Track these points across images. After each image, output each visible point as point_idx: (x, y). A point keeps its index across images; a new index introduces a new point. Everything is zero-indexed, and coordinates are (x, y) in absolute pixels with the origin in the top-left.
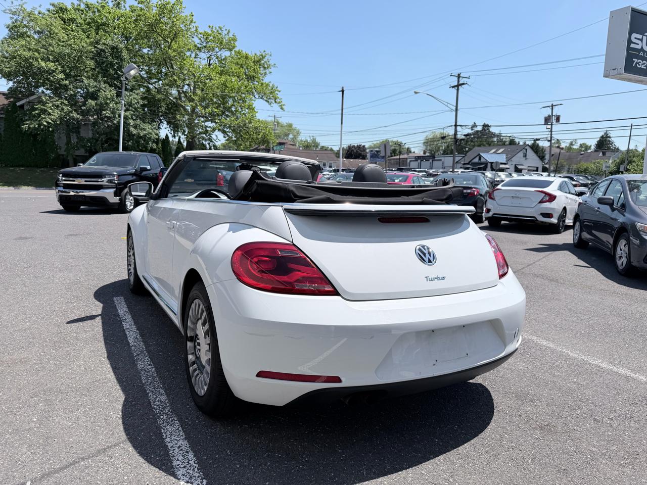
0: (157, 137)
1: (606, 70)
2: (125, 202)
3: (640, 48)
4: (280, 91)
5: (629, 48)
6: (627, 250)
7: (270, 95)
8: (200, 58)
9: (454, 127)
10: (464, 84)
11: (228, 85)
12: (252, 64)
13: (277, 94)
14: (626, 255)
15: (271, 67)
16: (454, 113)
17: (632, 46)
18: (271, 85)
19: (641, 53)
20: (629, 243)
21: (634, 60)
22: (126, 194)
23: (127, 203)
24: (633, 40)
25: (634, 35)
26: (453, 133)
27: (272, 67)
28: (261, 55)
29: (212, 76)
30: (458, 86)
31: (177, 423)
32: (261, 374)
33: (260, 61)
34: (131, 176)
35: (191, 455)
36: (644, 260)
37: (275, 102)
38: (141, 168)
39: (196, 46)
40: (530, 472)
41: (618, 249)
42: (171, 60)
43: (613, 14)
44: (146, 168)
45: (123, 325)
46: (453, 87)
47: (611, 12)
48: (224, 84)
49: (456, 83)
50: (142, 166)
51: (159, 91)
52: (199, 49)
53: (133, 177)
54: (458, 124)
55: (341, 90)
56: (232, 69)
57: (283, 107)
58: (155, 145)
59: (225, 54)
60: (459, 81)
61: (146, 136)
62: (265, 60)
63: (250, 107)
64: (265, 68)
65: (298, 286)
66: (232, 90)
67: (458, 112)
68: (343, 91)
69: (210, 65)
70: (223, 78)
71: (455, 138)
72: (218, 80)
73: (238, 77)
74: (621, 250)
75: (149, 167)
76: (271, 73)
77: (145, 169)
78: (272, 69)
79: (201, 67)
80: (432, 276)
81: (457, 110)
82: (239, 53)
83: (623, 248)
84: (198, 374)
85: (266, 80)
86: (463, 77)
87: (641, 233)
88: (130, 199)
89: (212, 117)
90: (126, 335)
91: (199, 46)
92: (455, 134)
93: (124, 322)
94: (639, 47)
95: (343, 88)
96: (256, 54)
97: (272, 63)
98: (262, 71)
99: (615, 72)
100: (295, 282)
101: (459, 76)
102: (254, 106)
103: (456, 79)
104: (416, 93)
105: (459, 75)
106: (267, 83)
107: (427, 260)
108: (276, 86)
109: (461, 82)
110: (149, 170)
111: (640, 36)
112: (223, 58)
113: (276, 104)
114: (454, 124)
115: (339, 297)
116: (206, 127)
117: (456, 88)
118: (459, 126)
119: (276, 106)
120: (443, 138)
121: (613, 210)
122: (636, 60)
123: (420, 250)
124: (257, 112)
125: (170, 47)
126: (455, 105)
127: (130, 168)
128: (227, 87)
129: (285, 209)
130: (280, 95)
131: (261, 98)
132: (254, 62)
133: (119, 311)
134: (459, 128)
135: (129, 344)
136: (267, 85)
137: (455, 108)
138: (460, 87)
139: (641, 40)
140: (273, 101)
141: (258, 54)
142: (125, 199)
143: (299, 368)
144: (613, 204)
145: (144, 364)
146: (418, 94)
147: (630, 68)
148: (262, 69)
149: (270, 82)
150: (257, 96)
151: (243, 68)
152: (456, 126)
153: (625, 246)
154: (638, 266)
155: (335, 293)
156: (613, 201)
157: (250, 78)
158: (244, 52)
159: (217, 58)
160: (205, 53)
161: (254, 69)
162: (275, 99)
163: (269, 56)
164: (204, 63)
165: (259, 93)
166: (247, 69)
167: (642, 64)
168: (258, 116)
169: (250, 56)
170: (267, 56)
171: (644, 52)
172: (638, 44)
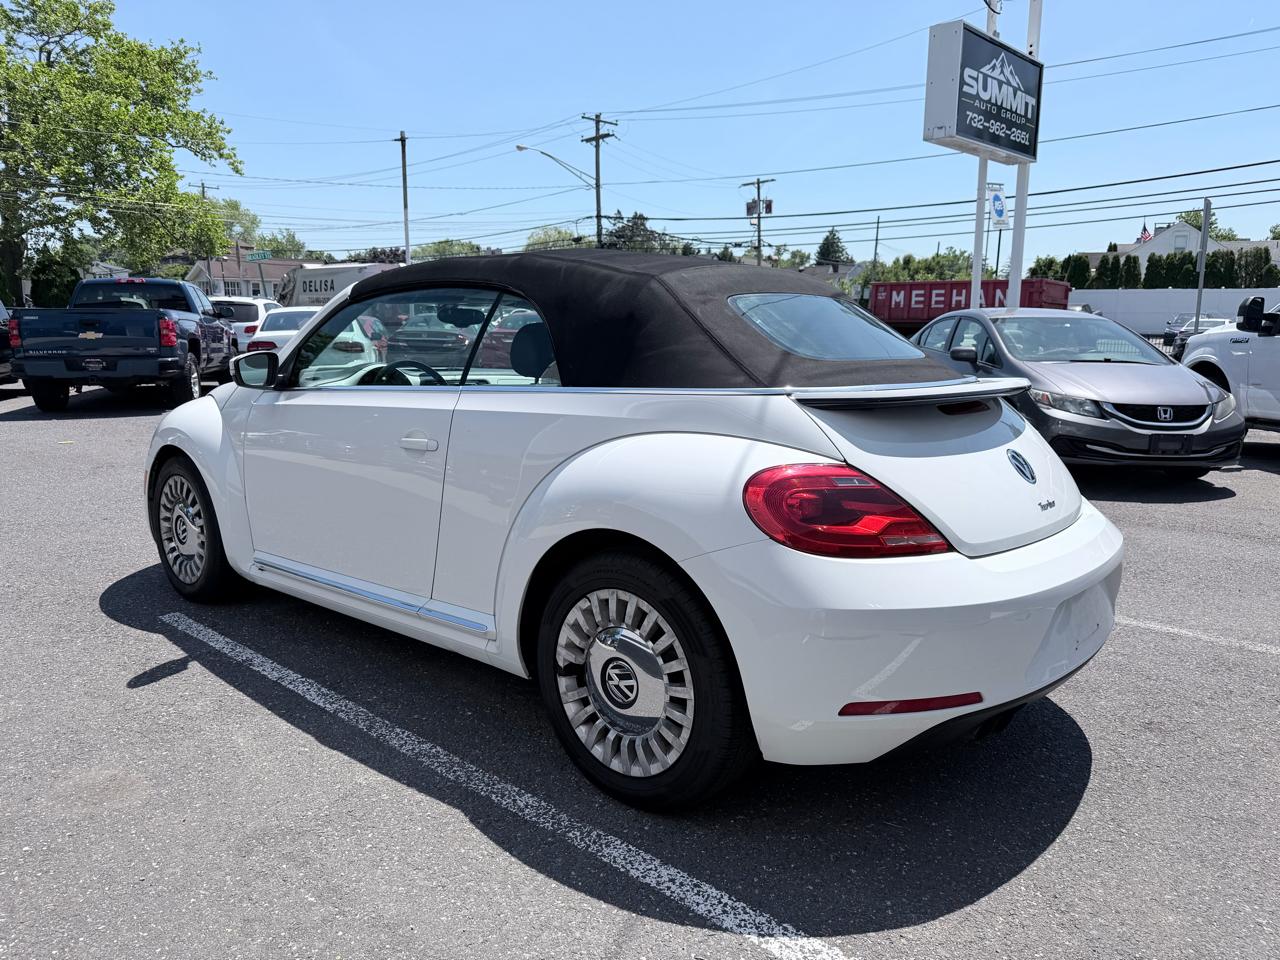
1: (926, 129)
3: (975, 93)
4: (229, 132)
5: (962, 94)
7: (206, 141)
8: (21, 47)
9: (595, 220)
10: (608, 135)
11: (104, 114)
12: (157, 68)
13: (223, 139)
15: (200, 78)
16: (595, 191)
17: (966, 89)
18: (207, 117)
19: (977, 103)
21: (968, 113)
24: (968, 80)
25: (968, 71)
26: (596, 230)
27: (204, 79)
28: (176, 50)
29: (62, 90)
30: (597, 139)
31: (615, 840)
32: (849, 710)
33: (173, 62)
37: (221, 156)
43: (935, 31)
46: (588, 140)
47: (931, 28)
48: (96, 112)
49: (593, 134)
52: (17, 24)
54: (602, 214)
55: (399, 137)
56: (108, 77)
57: (240, 167)
59: (84, 41)
60: (598, 129)
62: (186, 61)
63: (164, 166)
64: (187, 80)
65: (892, 542)
66: (115, 124)
67: (602, 191)
68: (403, 140)
69: (50, 64)
70: (90, 99)
71: (599, 241)
72: (77, 101)
73: (126, 96)
76: (199, 91)
78: (204, 84)
79: (29, 68)
80: (1044, 503)
81: (598, 186)
82: (118, 40)
85: (194, 105)
86: (605, 122)
89: (72, 186)
91: (14, 15)
92: (599, 234)
94: (973, 92)
96: (163, 48)
97: (202, 68)
98: (179, 84)
99: (940, 134)
100: (880, 535)
101: (598, 120)
102: (172, 163)
103: (593, 124)
104: (520, 148)
105: (598, 116)
106: (196, 112)
107: (1029, 475)
108: (219, 118)
109: (601, 132)
111: (974, 74)
112: (79, 49)
113: (222, 160)
114: (595, 214)
115: (956, 554)
116: (58, 209)
117: (594, 143)
118: (605, 217)
119: (222, 165)
120: (578, 240)
121: (977, 368)
122: (971, 114)
123: (1013, 456)
124: (181, 177)
126: (595, 176)
128: (103, 118)
129: (797, 400)
130: (229, 141)
131: (185, 146)
132: (159, 64)
134: (604, 222)
135: (321, 708)
136: (197, 117)
137: (594, 181)
138: (601, 141)
139: (976, 80)
140: (216, 155)
141: (169, 48)
144: (976, 359)
146: (524, 151)
147: (964, 128)
148: (180, 81)
149: (203, 112)
150: (173, 141)
151: (134, 75)
152: (599, 217)
155: (948, 547)
156: (976, 353)
157: (159, 101)
158: (130, 38)
159: (64, 50)
160: (30, 34)
161: (162, 81)
162: (219, 149)
163: (196, 52)
164: (32, 59)
165: (175, 136)
166: (144, 79)
167: (978, 122)
168: (181, 187)
169: (150, 50)
170: (191, 53)
171: (981, 100)
172: (972, 87)
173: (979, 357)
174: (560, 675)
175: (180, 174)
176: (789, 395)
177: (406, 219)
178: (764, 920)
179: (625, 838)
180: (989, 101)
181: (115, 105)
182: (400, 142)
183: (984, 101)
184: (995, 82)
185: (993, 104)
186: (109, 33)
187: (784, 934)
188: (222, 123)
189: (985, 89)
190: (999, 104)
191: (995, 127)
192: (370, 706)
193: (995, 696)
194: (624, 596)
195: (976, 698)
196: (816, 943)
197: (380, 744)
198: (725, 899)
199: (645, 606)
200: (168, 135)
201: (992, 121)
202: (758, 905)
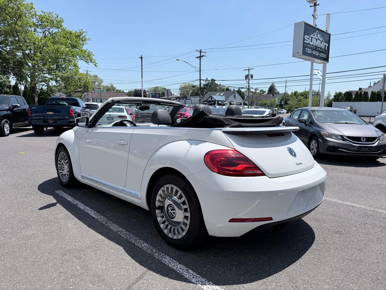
0: (9, 84)
1: (293, 53)
3: (308, 43)
4: (94, 55)
5: (304, 43)
6: (316, 145)
7: (88, 57)
8: (38, 32)
9: (199, 81)
10: (203, 56)
11: (59, 51)
12: (75, 38)
13: (92, 57)
14: (316, 148)
16: (199, 72)
17: (305, 41)
19: (309, 46)
20: (317, 142)
22: (4, 124)
23: (5, 129)
24: (306, 39)
25: (306, 36)
26: (199, 84)
28: (80, 32)
30: (200, 57)
31: (167, 257)
32: (232, 221)
33: (79, 36)
34: (6, 111)
35: (190, 271)
36: (326, 150)
37: (91, 62)
38: (13, 106)
39: (34, 24)
41: (311, 145)
42: (17, 33)
43: (296, 25)
45: (79, 207)
46: (198, 57)
47: (295, 24)
48: (57, 50)
49: (199, 56)
50: (13, 104)
51: (8, 53)
52: (37, 26)
53: (7, 112)
54: (201, 79)
55: (141, 57)
56: (61, 40)
57: (96, 65)
58: (8, 89)
59: (55, 30)
60: (200, 54)
61: (2, 83)
62: (83, 35)
63: (75, 65)
64: (83, 40)
65: (246, 172)
66: (62, 54)
68: (142, 58)
69: (45, 37)
70: (56, 47)
71: (200, 87)
72: (52, 47)
73: (66, 45)
74: (313, 145)
75: (19, 105)
76: (87, 43)
77: (17, 106)
78: (88, 41)
79: (40, 38)
80: (298, 163)
81: (200, 71)
82: (64, 30)
83: (314, 144)
85: (84, 48)
86: (203, 52)
87: (324, 136)
88: (7, 126)
89: (50, 71)
91: (36, 23)
92: (200, 85)
94: (308, 42)
95: (141, 56)
96: (76, 32)
97: (87, 37)
98: (81, 42)
99: (298, 55)
100: (243, 170)
101: (200, 52)
102: (78, 64)
103: (199, 53)
104: (177, 60)
105: (200, 50)
106: (85, 50)
108: (91, 52)
109: (202, 55)
110: (19, 107)
111: (308, 37)
112: (54, 33)
113: (92, 63)
114: (199, 79)
115: (265, 177)
116: (45, 77)
117: (199, 58)
118: (202, 80)
119: (92, 65)
120: (194, 87)
121: (306, 125)
122: (307, 49)
123: (289, 149)
124: (80, 68)
125: (16, 24)
126: (199, 68)
127: (5, 106)
128: (59, 52)
129: (223, 131)
130: (94, 58)
131: (82, 60)
132: (75, 36)
134: (202, 81)
136: (85, 51)
137: (199, 70)
139: (309, 39)
140: (90, 62)
141: (78, 31)
142: (4, 126)
144: (306, 122)
146: (179, 61)
147: (305, 53)
148: (81, 41)
149: (87, 50)
150: (78, 58)
151: (68, 40)
152: (200, 80)
153: (315, 143)
154: (323, 153)
155: (263, 174)
156: (306, 120)
157: (74, 47)
158: (67, 29)
159: (49, 33)
160: (41, 29)
161: (76, 41)
162: (91, 60)
163: (85, 33)
164: (41, 35)
165: (80, 57)
166: (71, 41)
167: (309, 51)
168: (81, 71)
169: (73, 32)
170: (84, 33)
171: (310, 45)
172: (307, 41)
173: (307, 122)
174: (157, 209)
176: (221, 130)
177: (142, 81)
178: (204, 280)
179: (170, 256)
180: (313, 45)
181: (63, 48)
182: (141, 58)
183: (311, 45)
184: (315, 39)
185: (314, 46)
186: (62, 28)
187: (209, 284)
188: (92, 53)
189: (312, 41)
190: (316, 46)
191: (315, 53)
192: (107, 218)
193: (277, 218)
194: (173, 186)
195: (271, 219)
196: (217, 287)
197: (108, 228)
198: (195, 274)
199: (178, 189)
200: (77, 56)
201: (314, 51)
202: (203, 276)
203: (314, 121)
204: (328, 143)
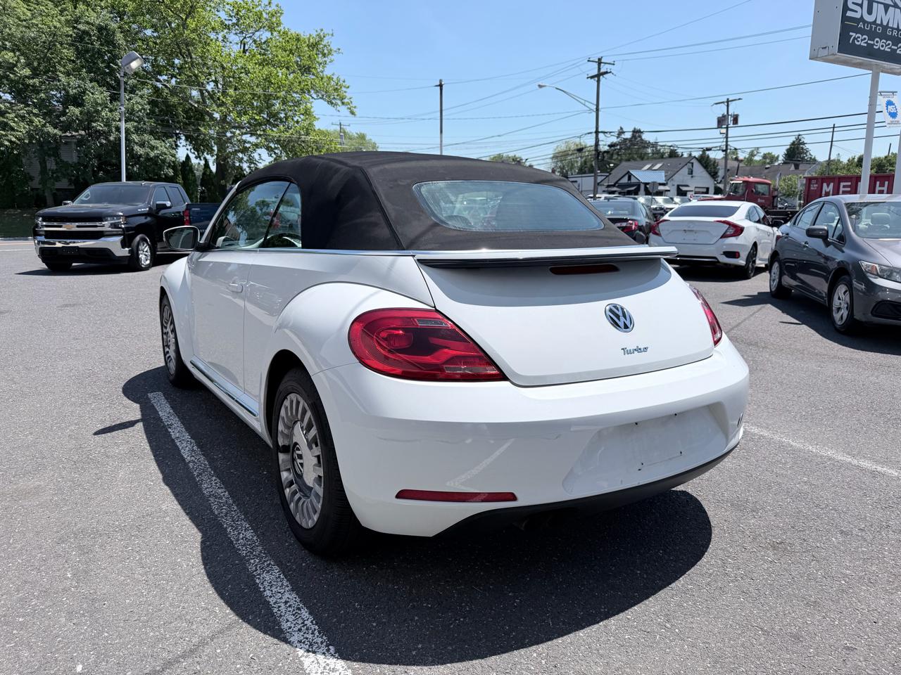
0: (173, 159)
1: (813, 49)
2: (138, 255)
4: (348, 87)
5: (844, 18)
6: (848, 299)
7: (334, 94)
8: (231, 43)
9: (594, 135)
10: (606, 73)
11: (273, 81)
12: (306, 49)
13: (344, 92)
14: (846, 306)
15: (333, 53)
16: (594, 114)
17: (849, 14)
18: (335, 79)
19: (861, 25)
20: (850, 289)
21: (851, 34)
22: (138, 244)
23: (140, 256)
24: (850, 5)
26: (594, 143)
27: (335, 54)
28: (318, 35)
29: (250, 67)
30: (598, 76)
31: (276, 569)
32: (402, 495)
33: (317, 44)
34: (144, 217)
35: (305, 613)
36: (871, 313)
37: (343, 103)
38: (157, 205)
39: (222, 23)
40: (771, 608)
41: (836, 297)
42: (187, 45)
44: (165, 205)
45: (170, 432)
46: (592, 77)
48: (268, 79)
49: (596, 72)
50: (158, 202)
51: (173, 92)
52: (227, 27)
53: (146, 218)
54: (600, 130)
55: (438, 84)
56: (277, 56)
57: (355, 110)
58: (171, 170)
59: (265, 35)
60: (599, 69)
61: (158, 157)
62: (324, 42)
63: (307, 113)
64: (324, 55)
65: (450, 369)
66: (279, 88)
67: (600, 113)
68: (441, 86)
69: (245, 51)
70: (266, 71)
71: (596, 150)
72: (259, 73)
73: (287, 68)
74: (839, 299)
75: (168, 204)
76: (332, 61)
77: (164, 207)
78: (335, 56)
79: (233, 54)
80: (631, 347)
81: (597, 110)
82: (285, 33)
83: (842, 296)
84: (300, 499)
85: (328, 72)
86: (605, 63)
87: (868, 274)
88: (145, 250)
89: (253, 128)
90: (177, 446)
91: (227, 22)
92: (597, 144)
93: (170, 428)
94: (858, 16)
95: (441, 81)
96: (311, 35)
97: (334, 47)
98: (320, 59)
99: (825, 52)
100: (443, 364)
101: (600, 62)
102: (312, 110)
103: (596, 65)
104: (540, 86)
105: (600, 59)
106: (329, 76)
107: (622, 325)
108: (342, 79)
109: (602, 71)
110: (170, 207)
112: (263, 41)
113: (344, 106)
114: (594, 130)
115: (507, 383)
116: (245, 142)
117: (596, 79)
118: (602, 132)
119: (344, 110)
120: (580, 150)
121: (827, 244)
122: (854, 34)
123: (611, 310)
124: (318, 119)
125: (185, 26)
126: (595, 103)
127: (141, 205)
128: (272, 83)
129: (418, 260)
130: (348, 92)
131: (322, 98)
132: (308, 46)
133: (160, 413)
134: (601, 136)
135: (184, 460)
136: (330, 79)
137: (595, 107)
138: (601, 77)
139: (861, 5)
140: (339, 102)
141: (314, 34)
142: (138, 250)
143: (448, 484)
144: (827, 236)
145: (211, 486)
146: (544, 88)
147: (846, 46)
148: (320, 56)
149: (333, 75)
150: (315, 96)
151: (293, 54)
152: (597, 132)
153: (844, 293)
154: (864, 320)
155: (502, 377)
156: (827, 232)
157: (307, 70)
158: (293, 31)
159: (255, 41)
160: (236, 34)
161: (310, 56)
162: (342, 99)
163: (330, 36)
164: (236, 49)
165: (317, 92)
166: (299, 56)
167: (862, 40)
168: (318, 125)
169: (302, 37)
170: (327, 37)
171: (865, 22)
172: (856, 12)
173: (831, 235)
174: (281, 452)
175: (317, 117)
176: (414, 256)
178: (319, 640)
179: (285, 570)
180: (874, 23)
181: (281, 73)
182: (439, 88)
183: (868, 23)
184: (881, 7)
185: (878, 25)
186: (279, 28)
187: (324, 653)
188: (344, 82)
189: (870, 12)
190: (885, 23)
191: (879, 44)
193: (528, 497)
194: (298, 398)
195: (512, 497)
198: (308, 623)
199: (306, 406)
200: (312, 92)
201: (877, 39)
203: (849, 232)
204: (879, 293)
